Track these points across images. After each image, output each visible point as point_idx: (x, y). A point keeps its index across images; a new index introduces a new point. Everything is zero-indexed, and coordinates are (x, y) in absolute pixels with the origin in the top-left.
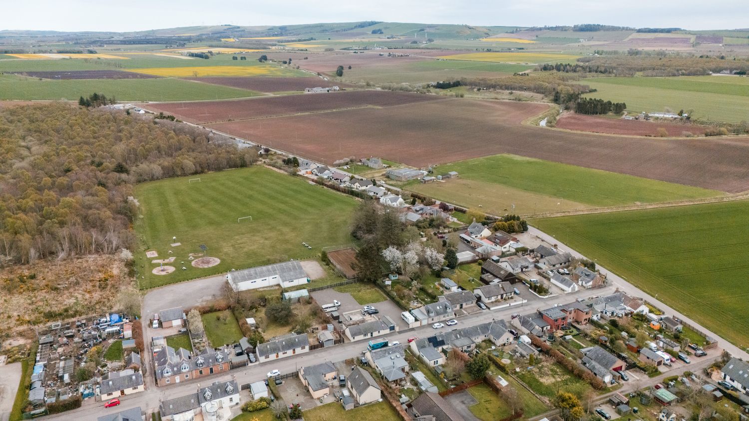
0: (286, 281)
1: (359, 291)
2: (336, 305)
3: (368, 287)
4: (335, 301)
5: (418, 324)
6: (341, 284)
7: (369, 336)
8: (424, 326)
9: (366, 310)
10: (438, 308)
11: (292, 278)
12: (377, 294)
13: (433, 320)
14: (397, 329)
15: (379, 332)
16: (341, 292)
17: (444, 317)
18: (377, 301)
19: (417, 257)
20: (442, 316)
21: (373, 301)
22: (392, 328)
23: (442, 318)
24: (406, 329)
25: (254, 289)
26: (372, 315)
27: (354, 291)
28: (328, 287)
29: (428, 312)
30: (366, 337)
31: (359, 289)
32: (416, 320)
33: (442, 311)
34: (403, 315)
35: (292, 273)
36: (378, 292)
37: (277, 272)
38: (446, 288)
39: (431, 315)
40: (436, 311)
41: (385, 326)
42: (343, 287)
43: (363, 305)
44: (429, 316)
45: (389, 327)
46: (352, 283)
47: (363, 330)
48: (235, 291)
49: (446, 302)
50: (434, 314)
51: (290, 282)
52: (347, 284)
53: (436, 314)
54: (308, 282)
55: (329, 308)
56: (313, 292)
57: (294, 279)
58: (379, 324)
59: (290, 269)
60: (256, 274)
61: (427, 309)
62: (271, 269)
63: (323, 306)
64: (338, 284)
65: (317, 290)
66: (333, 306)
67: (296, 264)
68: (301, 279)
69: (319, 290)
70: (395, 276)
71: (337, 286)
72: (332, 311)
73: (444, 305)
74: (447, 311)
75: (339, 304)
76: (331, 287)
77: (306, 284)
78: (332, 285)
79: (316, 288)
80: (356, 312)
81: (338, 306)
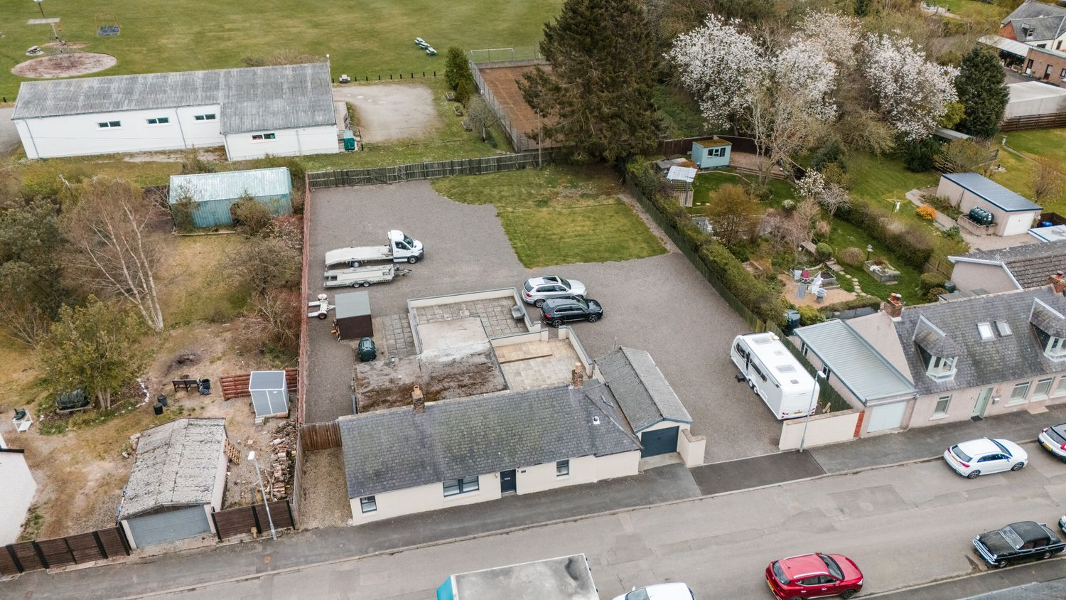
0: (240, 131)
1: (543, 203)
2: (399, 253)
3: (590, 187)
4: (396, 236)
5: (839, 428)
6: (475, 168)
7: (489, 488)
8: (876, 440)
9: (536, 296)
10: (986, 331)
11: (271, 121)
12: (621, 221)
13: (942, 406)
14: (693, 452)
15: (563, 465)
16: (462, 197)
17: (1021, 391)
18: (616, 252)
19: (830, 70)
20: (1007, 388)
21: (591, 254)
22: (662, 442)
23: (1006, 399)
24: (758, 450)
25: (109, 156)
26: (562, 331)
27: (521, 200)
28: (409, 174)
29: (921, 355)
30: (468, 498)
31: (546, 192)
32: (831, 400)
33: (1012, 353)
34: (746, 356)
35: (277, 104)
36: (627, 212)
37: (220, 94)
38: (975, 218)
39: (935, 377)
40: (971, 354)
41: (614, 424)
42: (479, 178)
43: (534, 269)
44: (924, 383)
45: (639, 431)
46: (524, 168)
47: (449, 448)
48: (31, 154)
49: (1036, 299)
50: (957, 375)
51: (260, 137)
52: (498, 170)
53: (970, 371)
54: (343, 150)
55: (356, 264)
56: (337, 186)
57: (274, 129)
58: (569, 410)
59: (276, 89)
60: (129, 92)
61: (910, 334)
62: (200, 81)
63: (333, 257)
64: (462, 163)
65: (359, 182)
66: (379, 259)
67: (313, 74)
68: (307, 129)
69: (369, 181)
70: (717, 151)
71: (452, 172)
72: (361, 285)
73: (1027, 318)
74: (1045, 354)
75: (416, 251)
76: (425, 172)
77: (333, 154)
78: (432, 167)
79: (357, 175)
80: (482, 300)
81: (406, 260)
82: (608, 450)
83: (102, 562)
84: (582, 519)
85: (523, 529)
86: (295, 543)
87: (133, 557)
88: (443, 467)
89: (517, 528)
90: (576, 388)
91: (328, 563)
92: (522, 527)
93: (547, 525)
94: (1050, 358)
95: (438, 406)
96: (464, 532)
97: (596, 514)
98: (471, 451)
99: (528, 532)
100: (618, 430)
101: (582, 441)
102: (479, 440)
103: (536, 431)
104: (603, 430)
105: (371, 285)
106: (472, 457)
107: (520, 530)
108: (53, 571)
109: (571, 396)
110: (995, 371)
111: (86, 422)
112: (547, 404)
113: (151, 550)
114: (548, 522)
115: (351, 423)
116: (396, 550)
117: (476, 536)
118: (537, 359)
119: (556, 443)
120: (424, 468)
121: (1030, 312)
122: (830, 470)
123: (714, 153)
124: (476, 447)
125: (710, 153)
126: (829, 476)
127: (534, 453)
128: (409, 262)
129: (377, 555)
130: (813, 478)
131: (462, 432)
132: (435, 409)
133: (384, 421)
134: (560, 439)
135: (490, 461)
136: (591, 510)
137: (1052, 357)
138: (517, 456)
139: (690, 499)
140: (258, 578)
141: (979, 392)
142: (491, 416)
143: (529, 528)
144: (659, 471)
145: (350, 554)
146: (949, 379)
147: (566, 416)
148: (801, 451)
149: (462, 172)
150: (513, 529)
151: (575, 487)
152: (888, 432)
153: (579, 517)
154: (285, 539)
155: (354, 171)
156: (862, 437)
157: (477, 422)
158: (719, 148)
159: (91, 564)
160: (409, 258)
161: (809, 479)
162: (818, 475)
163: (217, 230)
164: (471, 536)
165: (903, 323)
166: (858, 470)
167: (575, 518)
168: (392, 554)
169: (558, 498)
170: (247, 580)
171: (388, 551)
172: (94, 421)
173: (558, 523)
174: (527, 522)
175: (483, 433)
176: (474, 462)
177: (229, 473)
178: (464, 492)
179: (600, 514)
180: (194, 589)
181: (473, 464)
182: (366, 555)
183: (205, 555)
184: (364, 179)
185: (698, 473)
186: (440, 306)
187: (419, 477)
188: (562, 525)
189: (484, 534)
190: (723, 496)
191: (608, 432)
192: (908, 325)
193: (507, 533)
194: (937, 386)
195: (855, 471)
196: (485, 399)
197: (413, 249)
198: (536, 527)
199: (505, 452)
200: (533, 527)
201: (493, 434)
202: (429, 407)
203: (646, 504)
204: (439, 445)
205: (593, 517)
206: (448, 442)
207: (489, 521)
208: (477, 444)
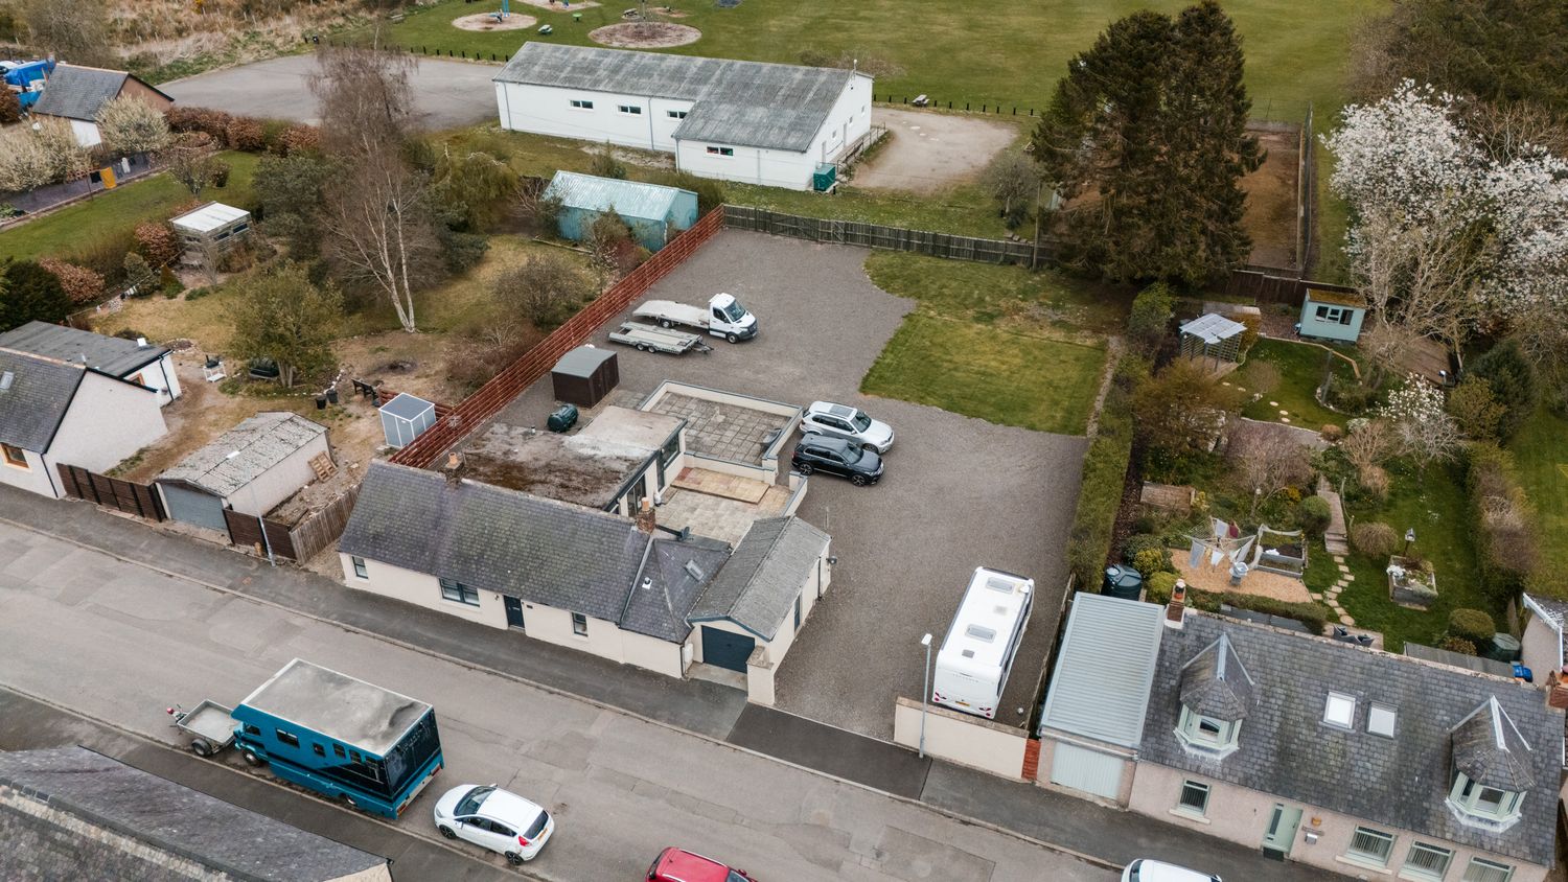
0: (695, 139)
1: (989, 317)
2: (717, 324)
3: (1076, 313)
4: (722, 301)
5: (1002, 753)
7: (488, 610)
10: (1340, 710)
11: (738, 133)
12: (1068, 373)
15: (580, 621)
16: (887, 281)
17: (1371, 845)
18: (1005, 410)
20: (1341, 825)
21: (968, 402)
22: (731, 651)
23: (1334, 845)
24: (863, 727)
25: (573, 142)
26: (793, 479)
27: (960, 305)
28: (849, 235)
30: (471, 612)
31: (1006, 304)
33: (1373, 770)
35: (758, 114)
36: (1095, 362)
37: (704, 89)
39: (1187, 742)
40: (1284, 736)
41: (665, 598)
42: (934, 261)
43: (870, 396)
44: (1160, 741)
45: (700, 620)
46: (1013, 263)
47: (460, 540)
48: (505, 124)
49: (1494, 703)
50: (1233, 757)
51: (715, 150)
52: (974, 258)
53: (1263, 758)
54: (811, 189)
55: (666, 324)
56: (756, 230)
57: (733, 143)
58: (616, 554)
59: (768, 94)
60: (616, 70)
61: (1182, 658)
62: (695, 70)
63: (652, 307)
64: (923, 237)
65: (784, 231)
66: (693, 325)
67: (824, 83)
68: (770, 151)
69: (795, 233)
70: (1335, 312)
71: (908, 246)
72: (646, 349)
73: (1450, 725)
74: (1447, 801)
75: (738, 327)
76: (872, 238)
77: (796, 191)
78: (881, 232)
79: (782, 221)
80: (754, 411)
81: (724, 336)
82: (637, 625)
83: (138, 519)
84: (559, 694)
85: (489, 673)
86: (286, 579)
87: (161, 526)
88: (442, 560)
89: (483, 668)
90: (640, 531)
91: (287, 609)
92: (488, 669)
93: (517, 681)
94: (1456, 813)
95: (476, 488)
96: (430, 644)
97: (578, 697)
98: (481, 555)
99: (492, 677)
100: (666, 607)
101: (609, 600)
102: (496, 547)
103: (564, 563)
104: (647, 599)
105: (658, 352)
106: (477, 563)
107: (484, 671)
108: (102, 509)
109: (630, 537)
110: (1315, 782)
111: (258, 393)
112: (595, 536)
113: (180, 527)
114: (519, 679)
115: (380, 470)
116: (353, 628)
117: (437, 654)
118: (735, 502)
119: (579, 588)
120: (423, 552)
121: (1464, 716)
122: (928, 799)
123: (1329, 314)
124: (489, 553)
125: (1321, 312)
126: (919, 805)
127: (547, 589)
128: (727, 339)
129: (334, 625)
130: (892, 795)
131: (484, 529)
132: (470, 491)
133: (413, 481)
134: (586, 585)
135: (494, 576)
136: (580, 690)
137: (1461, 813)
138: (527, 584)
139: (705, 737)
140: (224, 592)
141: (1265, 804)
142: (524, 524)
143: (496, 674)
144: (709, 689)
145: (314, 609)
146: (1214, 756)
147: (609, 561)
148: (921, 756)
149: (921, 249)
150: (478, 666)
151: (594, 657)
152: (1089, 798)
153: (557, 690)
154: (280, 569)
155: (779, 215)
156: (1038, 784)
157: (504, 525)
158: (1341, 309)
159: (128, 516)
160: (728, 334)
161: (888, 794)
162: (905, 796)
163: (576, 245)
164: (432, 652)
165: (1181, 634)
166: (973, 820)
167: (552, 689)
168: (348, 631)
169: (562, 660)
170: (215, 589)
171: (344, 625)
172: (265, 394)
173: (531, 685)
174: (500, 667)
175: (504, 540)
176: (477, 569)
177: (306, 487)
178: (464, 602)
179: (585, 699)
180: (171, 576)
181: (474, 570)
182: (324, 619)
183: (212, 551)
184: (790, 228)
185: (755, 713)
186: (700, 401)
187: (413, 558)
188: (532, 689)
189: (446, 656)
190: (750, 754)
191: (652, 604)
192: (1190, 641)
193: (470, 668)
194: (1183, 756)
195: (967, 818)
196: (528, 501)
197: (734, 324)
198: (505, 677)
199: (515, 572)
200: (500, 675)
201: (515, 547)
202: (464, 485)
203: (647, 716)
204: (451, 534)
205: (573, 698)
206: (463, 534)
207: (465, 646)
208: (492, 550)
